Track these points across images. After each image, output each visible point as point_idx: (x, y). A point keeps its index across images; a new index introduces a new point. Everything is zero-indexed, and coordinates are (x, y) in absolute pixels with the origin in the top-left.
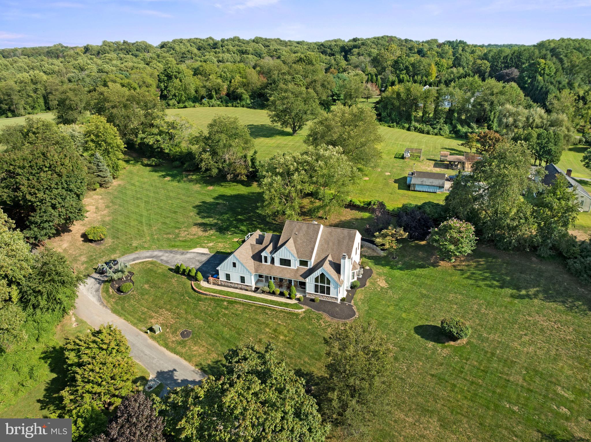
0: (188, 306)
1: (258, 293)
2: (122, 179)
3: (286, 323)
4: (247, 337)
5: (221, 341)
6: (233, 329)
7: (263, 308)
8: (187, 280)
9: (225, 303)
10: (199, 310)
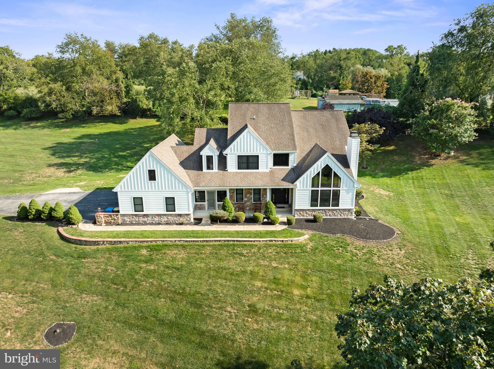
0: (57, 271)
1: (202, 225)
3: (289, 263)
4: (220, 308)
5: (159, 329)
6: (178, 297)
7: (227, 246)
8: (47, 227)
9: (144, 252)
10: (86, 275)
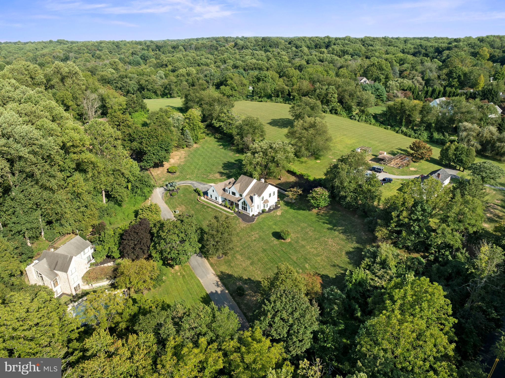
0: (192, 205)
1: (220, 206)
2: (200, 144)
8: (198, 195)
9: (206, 207)
10: (195, 208)
